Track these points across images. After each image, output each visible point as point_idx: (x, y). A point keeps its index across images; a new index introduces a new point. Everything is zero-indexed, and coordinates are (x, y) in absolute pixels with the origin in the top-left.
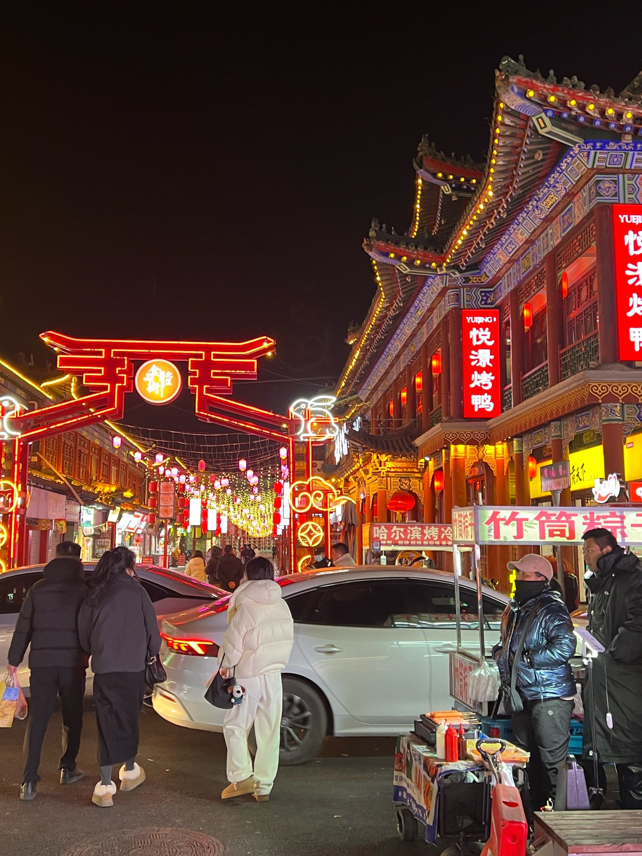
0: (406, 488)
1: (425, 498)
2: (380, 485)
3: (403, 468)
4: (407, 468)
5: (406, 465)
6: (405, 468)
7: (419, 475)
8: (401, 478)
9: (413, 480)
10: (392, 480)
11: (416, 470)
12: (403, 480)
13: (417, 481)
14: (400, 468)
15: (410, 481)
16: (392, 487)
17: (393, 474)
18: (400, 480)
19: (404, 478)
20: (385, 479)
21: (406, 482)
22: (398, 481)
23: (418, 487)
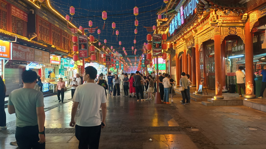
0: (233, 33)
1: (246, 40)
2: (216, 32)
3: (231, 20)
4: (235, 20)
5: (233, 18)
6: (233, 20)
7: (242, 25)
8: (230, 27)
9: (238, 28)
10: (224, 29)
11: (240, 21)
12: (231, 28)
13: (241, 28)
14: (229, 20)
15: (236, 29)
16: (224, 33)
17: (225, 25)
18: (229, 29)
19: (232, 27)
20: (219, 28)
21: (233, 29)
22: (228, 29)
23: (241, 32)
